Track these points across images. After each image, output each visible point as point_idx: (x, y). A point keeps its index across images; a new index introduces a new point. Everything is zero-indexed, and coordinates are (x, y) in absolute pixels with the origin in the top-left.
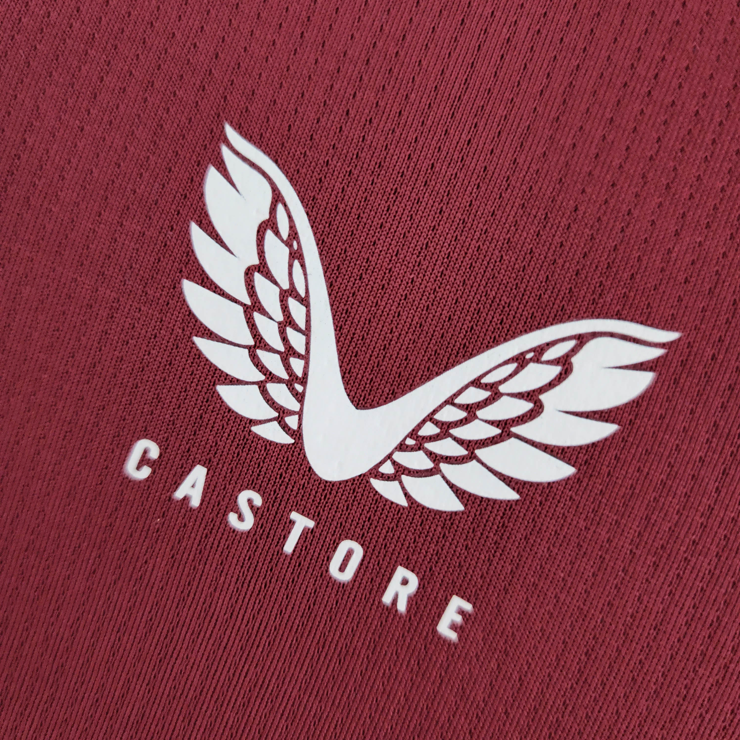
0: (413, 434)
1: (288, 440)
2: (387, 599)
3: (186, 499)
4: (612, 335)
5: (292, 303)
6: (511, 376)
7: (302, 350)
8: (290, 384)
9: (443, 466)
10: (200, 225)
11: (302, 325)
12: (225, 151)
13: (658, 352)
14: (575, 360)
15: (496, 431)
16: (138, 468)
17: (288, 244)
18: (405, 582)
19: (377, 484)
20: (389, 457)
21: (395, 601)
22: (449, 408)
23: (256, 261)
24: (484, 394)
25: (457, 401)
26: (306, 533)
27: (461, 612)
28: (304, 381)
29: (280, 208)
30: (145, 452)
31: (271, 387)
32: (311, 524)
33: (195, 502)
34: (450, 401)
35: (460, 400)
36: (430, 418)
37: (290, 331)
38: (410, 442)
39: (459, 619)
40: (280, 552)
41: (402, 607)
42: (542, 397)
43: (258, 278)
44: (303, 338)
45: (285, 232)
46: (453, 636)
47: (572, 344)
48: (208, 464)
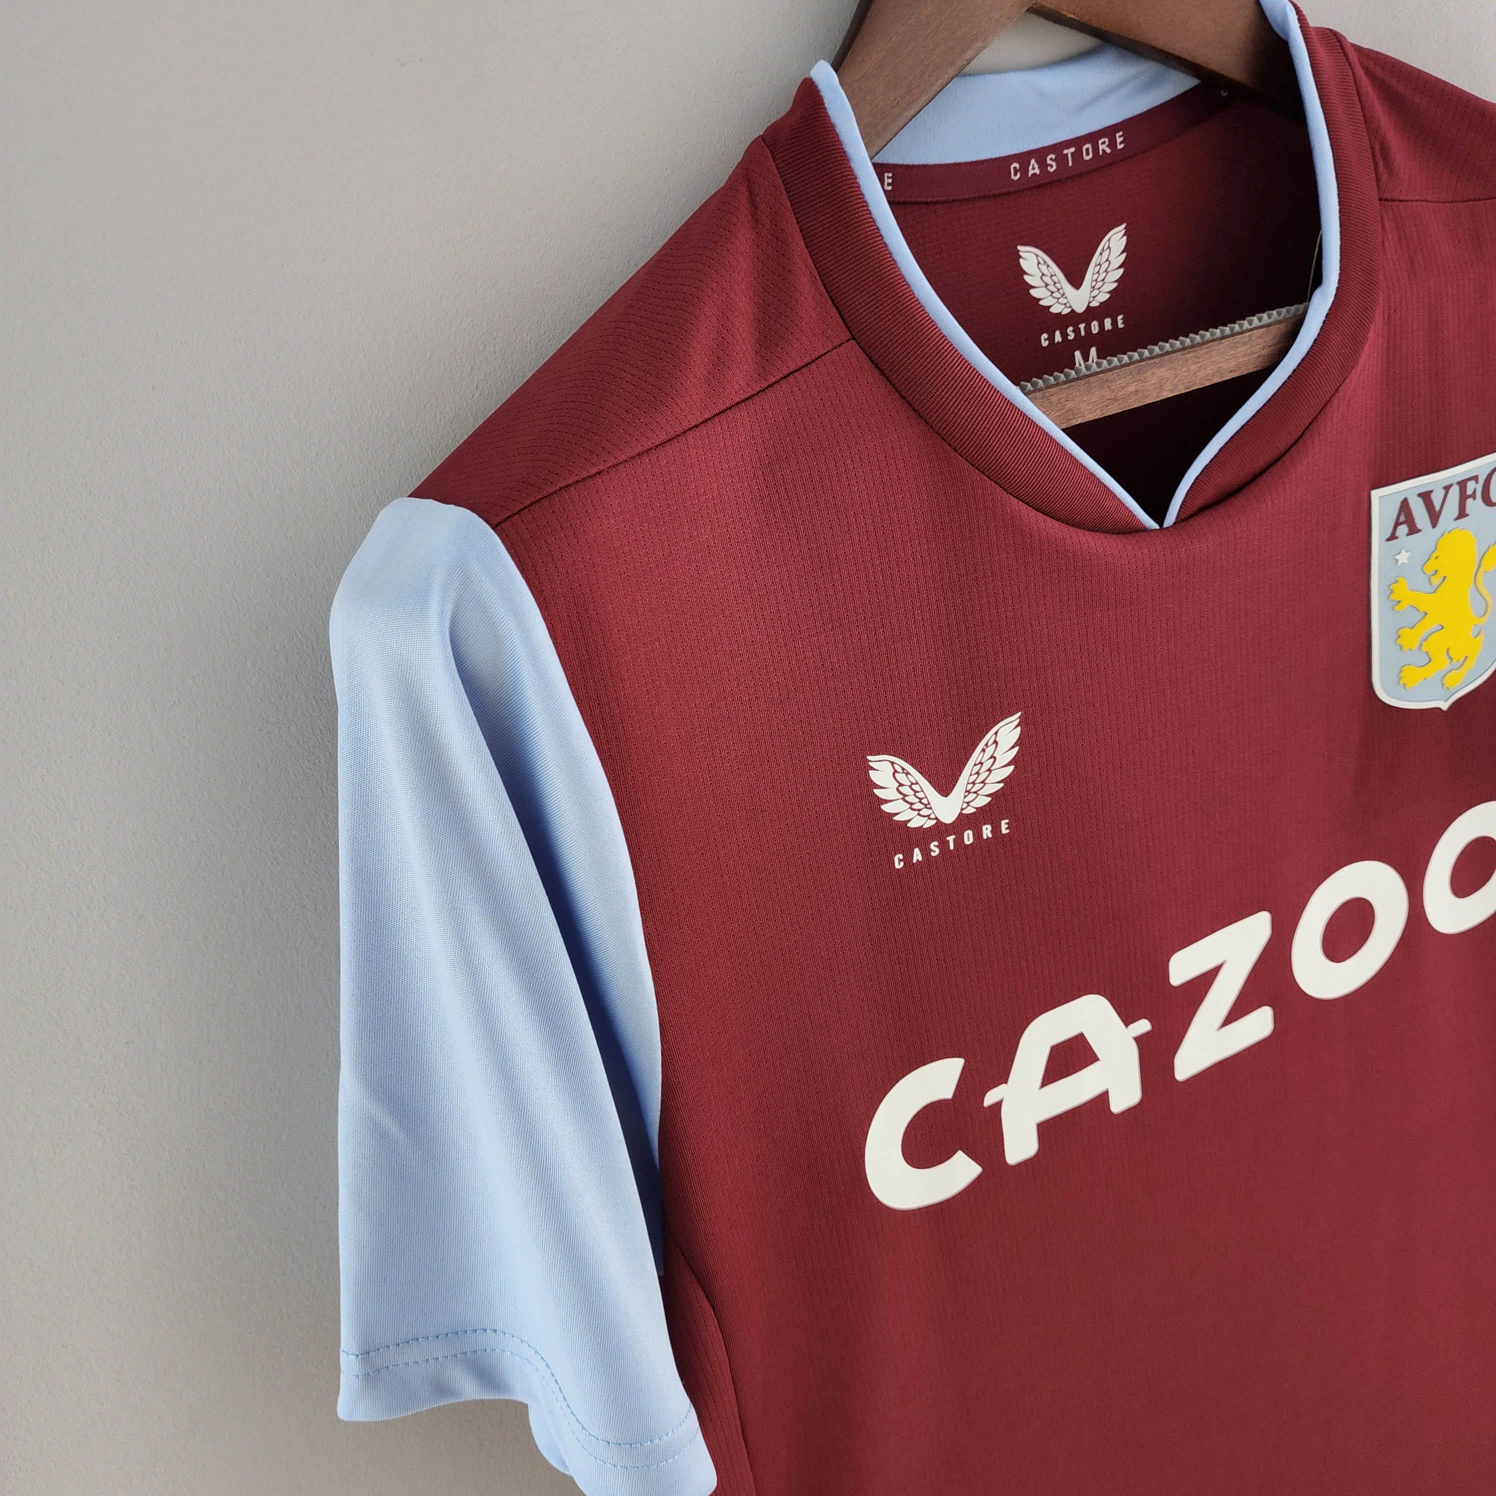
0: (966, 791)
1: (934, 822)
2: (985, 837)
3: (918, 860)
4: (1003, 726)
5: (913, 787)
6: (983, 756)
7: (924, 796)
8: (926, 808)
9: (979, 793)
10: (876, 788)
11: (920, 790)
12: (871, 764)
13: (1018, 720)
14: (997, 740)
15: (988, 773)
16: (899, 864)
17: (903, 773)
18: (987, 829)
19: (964, 812)
20: (963, 802)
21: (987, 837)
22: (971, 777)
23: (898, 785)
24: (979, 765)
25: (973, 773)
26: (954, 840)
27: (1006, 824)
28: (929, 804)
29: (895, 765)
30: (899, 858)
31: (921, 813)
32: (954, 837)
33: (920, 859)
34: (971, 774)
36: (968, 783)
37: (917, 794)
38: (967, 794)
39: (1007, 826)
40: (950, 851)
41: (990, 836)
42: (995, 755)
43: (900, 788)
44: (922, 793)
45: (900, 771)
46: (1008, 831)
47: (994, 736)
48: (917, 846)
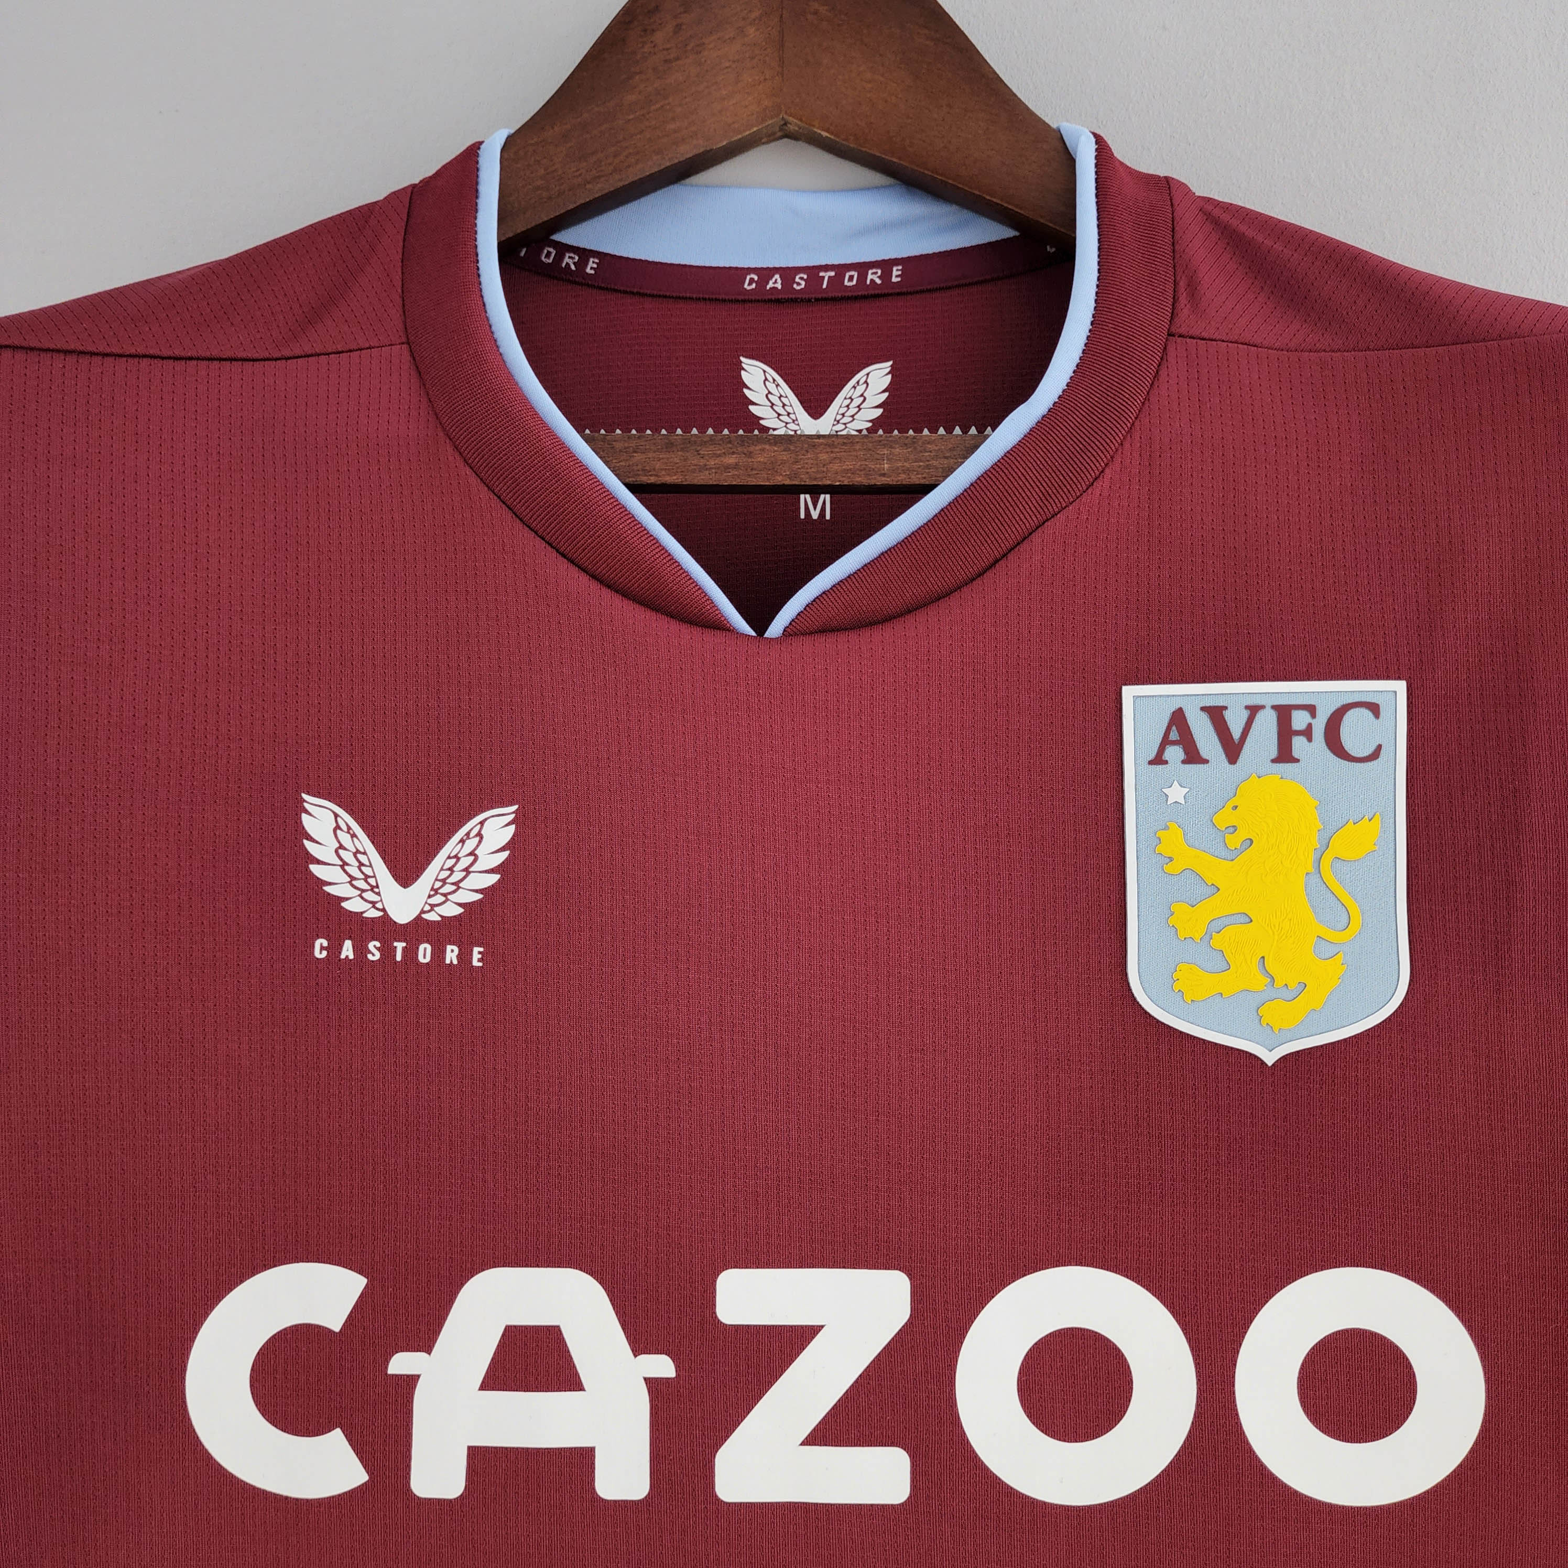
0: (432, 889)
1: (381, 914)
2: (448, 961)
3: (347, 957)
4: (493, 816)
5: (359, 856)
6: (461, 849)
7: (372, 874)
8: (372, 890)
9: (449, 897)
10: (307, 839)
11: (368, 864)
12: (306, 805)
13: (513, 816)
14: (482, 832)
15: (464, 873)
16: (321, 953)
17: (348, 832)
18: (452, 951)
19: (424, 916)
20: (426, 903)
21: (451, 962)
22: (442, 872)
23: (338, 845)
24: (454, 860)
25: (445, 868)
26: (404, 949)
27: (480, 953)
28: (377, 887)
29: (339, 819)
30: (321, 944)
31: (364, 895)
32: (404, 944)
33: (351, 957)
34: (442, 869)
35: (445, 867)
36: (436, 880)
37: (363, 868)
38: (432, 893)
39: (480, 956)
40: (396, 962)
41: (455, 962)
42: (476, 852)
43: (341, 851)
44: (370, 869)
45: (345, 828)
46: (480, 964)
47: (479, 826)
48: (350, 938)
